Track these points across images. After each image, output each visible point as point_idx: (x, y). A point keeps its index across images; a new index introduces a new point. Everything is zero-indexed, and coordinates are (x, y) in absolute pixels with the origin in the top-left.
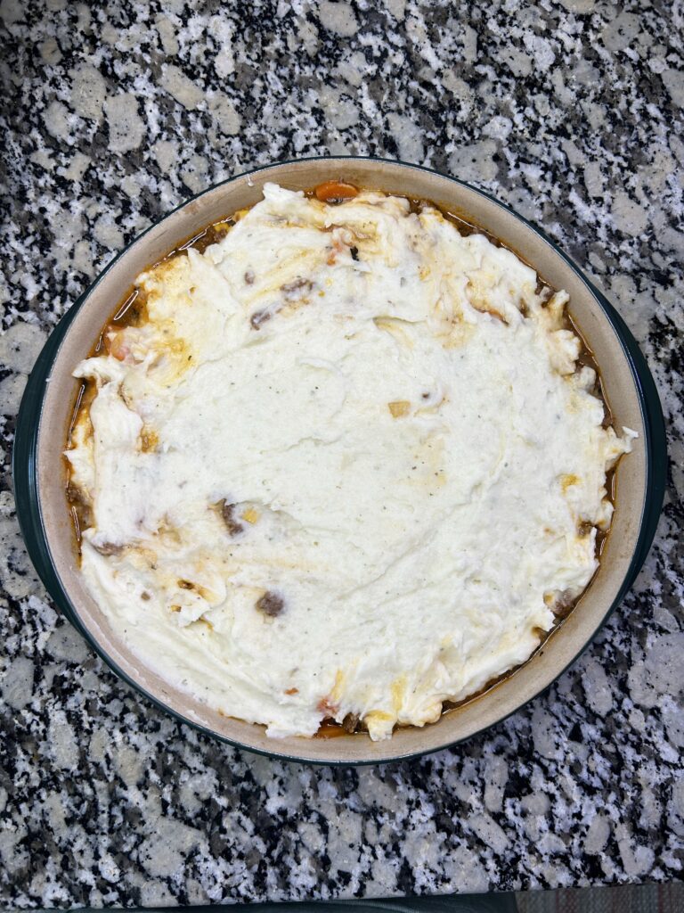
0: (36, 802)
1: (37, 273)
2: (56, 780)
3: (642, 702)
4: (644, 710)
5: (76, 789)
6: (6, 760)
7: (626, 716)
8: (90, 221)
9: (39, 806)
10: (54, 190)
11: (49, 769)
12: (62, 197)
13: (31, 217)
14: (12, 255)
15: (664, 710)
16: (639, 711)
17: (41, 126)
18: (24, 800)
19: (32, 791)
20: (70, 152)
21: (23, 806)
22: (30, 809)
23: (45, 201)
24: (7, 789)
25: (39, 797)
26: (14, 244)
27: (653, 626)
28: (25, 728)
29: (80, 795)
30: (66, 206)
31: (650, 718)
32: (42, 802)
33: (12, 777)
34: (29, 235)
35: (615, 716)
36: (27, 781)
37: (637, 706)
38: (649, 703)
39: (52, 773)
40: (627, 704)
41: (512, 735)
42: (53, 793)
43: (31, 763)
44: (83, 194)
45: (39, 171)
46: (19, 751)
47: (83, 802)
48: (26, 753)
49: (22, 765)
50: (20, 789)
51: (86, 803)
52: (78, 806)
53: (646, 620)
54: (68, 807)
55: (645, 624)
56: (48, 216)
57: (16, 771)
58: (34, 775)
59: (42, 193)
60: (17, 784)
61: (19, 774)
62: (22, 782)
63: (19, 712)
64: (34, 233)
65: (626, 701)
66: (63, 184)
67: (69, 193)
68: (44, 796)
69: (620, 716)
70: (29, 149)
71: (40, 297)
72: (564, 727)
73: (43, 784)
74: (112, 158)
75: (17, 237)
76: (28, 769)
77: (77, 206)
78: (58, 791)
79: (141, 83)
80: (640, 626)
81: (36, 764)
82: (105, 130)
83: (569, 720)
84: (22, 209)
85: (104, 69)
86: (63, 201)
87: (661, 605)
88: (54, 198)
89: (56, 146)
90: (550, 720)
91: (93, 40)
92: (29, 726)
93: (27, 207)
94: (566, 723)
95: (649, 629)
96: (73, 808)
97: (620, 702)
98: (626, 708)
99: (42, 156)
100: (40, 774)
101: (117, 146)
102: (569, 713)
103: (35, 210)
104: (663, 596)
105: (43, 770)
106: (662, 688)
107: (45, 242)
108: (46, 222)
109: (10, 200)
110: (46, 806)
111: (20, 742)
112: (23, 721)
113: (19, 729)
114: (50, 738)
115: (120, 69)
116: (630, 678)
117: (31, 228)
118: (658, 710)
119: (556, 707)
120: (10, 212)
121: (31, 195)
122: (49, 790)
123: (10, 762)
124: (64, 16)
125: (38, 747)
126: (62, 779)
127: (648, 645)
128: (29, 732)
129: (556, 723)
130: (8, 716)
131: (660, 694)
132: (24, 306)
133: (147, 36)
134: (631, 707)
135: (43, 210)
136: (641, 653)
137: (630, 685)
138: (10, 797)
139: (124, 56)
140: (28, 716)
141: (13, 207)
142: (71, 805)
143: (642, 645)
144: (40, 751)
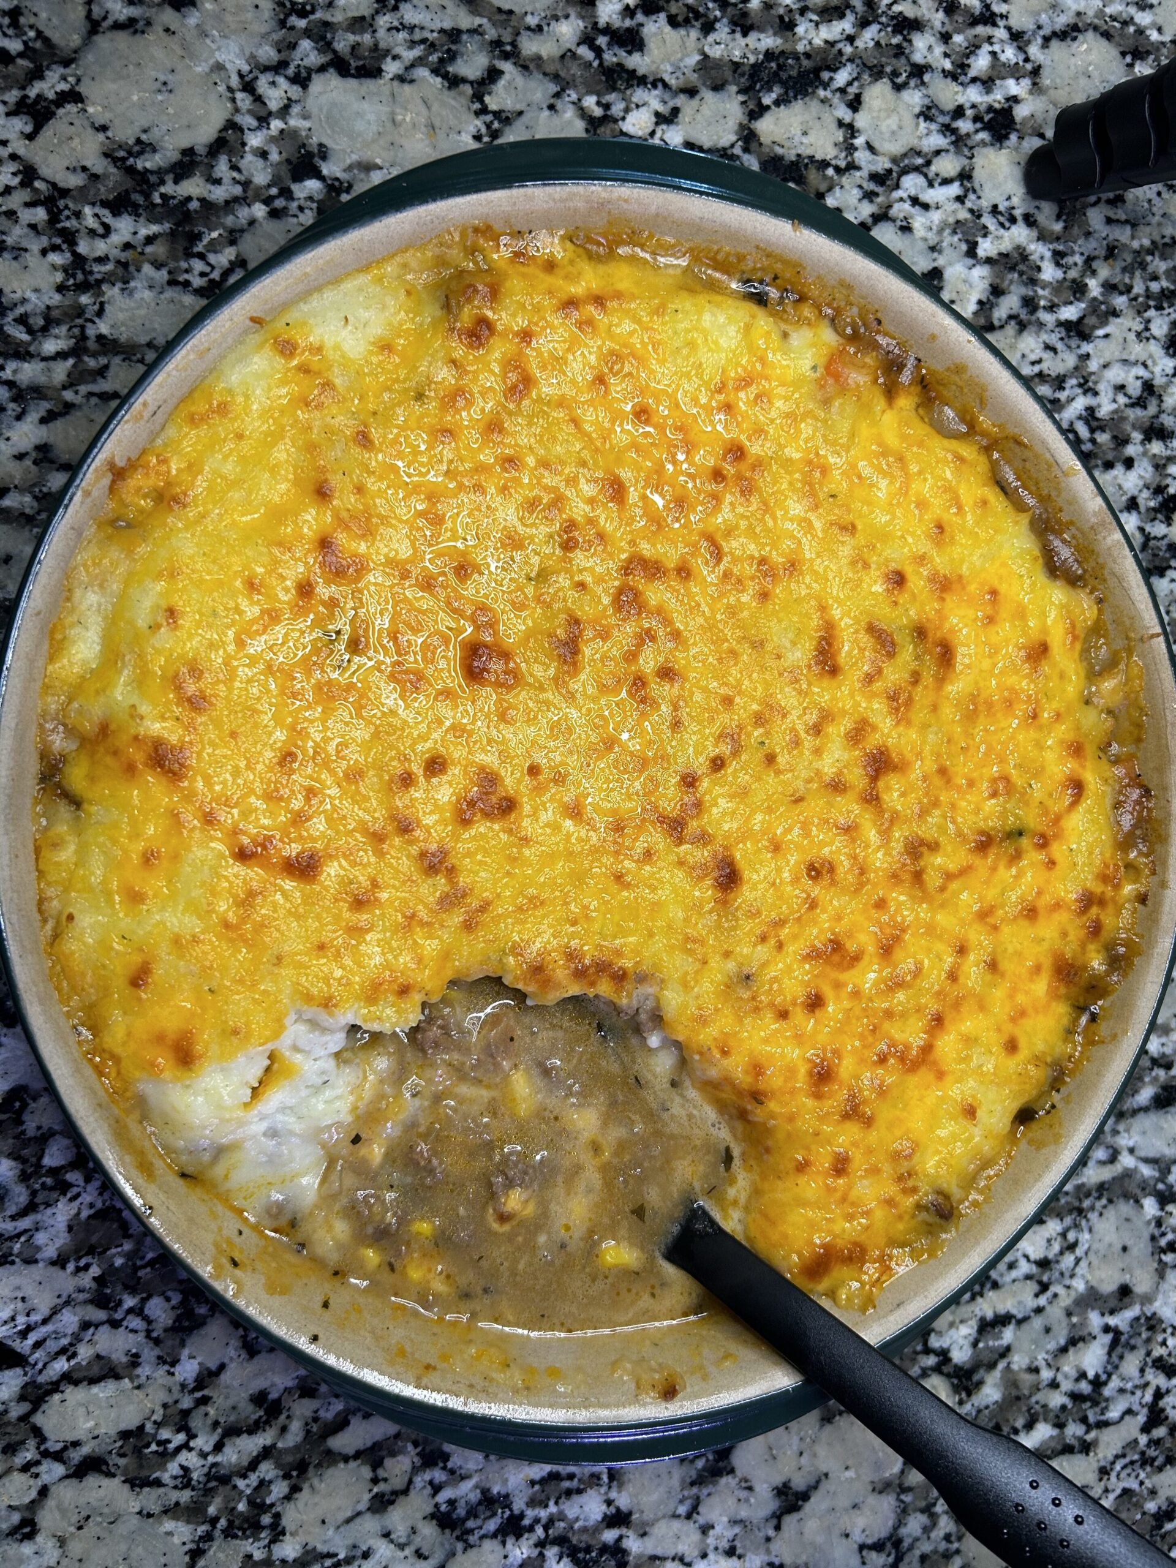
0: (44, 241)
2: (84, 287)
3: (51, 1503)
4: (33, 1506)
5: (58, 323)
6: (139, 199)
7: (26, 1468)
9: (35, 245)
10: (1159, 490)
11: (109, 279)
12: (1147, 501)
13: (1121, 441)
14: (1063, 396)
15: (27, 1549)
16: (33, 1494)
18: (54, 218)
19: (70, 238)
21: (40, 214)
22: (33, 227)
23: (1143, 471)
24: (82, 189)
25: (55, 248)
27: (208, 1537)
28: (200, 248)
29: (45, 330)
30: (1132, 505)
31: (16, 1518)
32: (44, 252)
33: (105, 204)
34: (1092, 431)
35: (31, 1443)
36: (92, 232)
37: (44, 1492)
38: (48, 1518)
39: (99, 282)
40: (52, 1471)
41: (25, 1223)
42: (59, 277)
43: (127, 246)
44: (1147, 538)
46: (155, 229)
47: (30, 331)
48: (149, 240)
49: (124, 228)
50: (78, 215)
51: (25, 337)
52: (22, 320)
53: (223, 1523)
54: (24, 301)
55: (214, 1521)
56: (1119, 470)
57: (116, 213)
58: (101, 247)
59: (1157, 467)
60: (88, 210)
61: (109, 219)
62: (90, 222)
63: (233, 242)
64: (1093, 441)
65: (59, 1470)
66: (1168, 507)
67: (1152, 515)
68: (55, 258)
69: (29, 1454)
72: (24, 1334)
73: (79, 261)
75: (1091, 410)
76: (116, 239)
78: (60, 288)
80: (212, 1510)
81: (124, 256)
83: (38, 1345)
84: (1134, 427)
86: (1141, 501)
87: (249, 1557)
88: (1147, 487)
90: (43, 1304)
92: (202, 256)
93: (1137, 436)
94: (32, 1338)
95: (202, 1529)
96: (20, 310)
97: (58, 1457)
98: (43, 1468)
100: (102, 260)
102: (52, 1346)
103: (1131, 450)
104: (268, 1562)
105: (109, 267)
106: (76, 1548)
108: (1109, 465)
109: (1152, 409)
110: (32, 259)
111: (172, 234)
112: (213, 247)
113: (199, 237)
114: (170, 293)
116: (106, 1482)
117: (1103, 438)
118: (30, 1536)
120: (1132, 405)
121: (1156, 447)
122: (65, 270)
123: (136, 206)
125: (158, 265)
126: (85, 299)
127: (169, 1525)
128: (189, 255)
129: (36, 1318)
130: (229, 220)
131: (62, 1542)
134: (45, 1478)
135: (1129, 463)
136: (155, 1509)
137: (92, 1480)
138: (64, 193)
140: (223, 258)
141: (1139, 412)
142: (28, 308)
143: (172, 1511)
144: (147, 269)
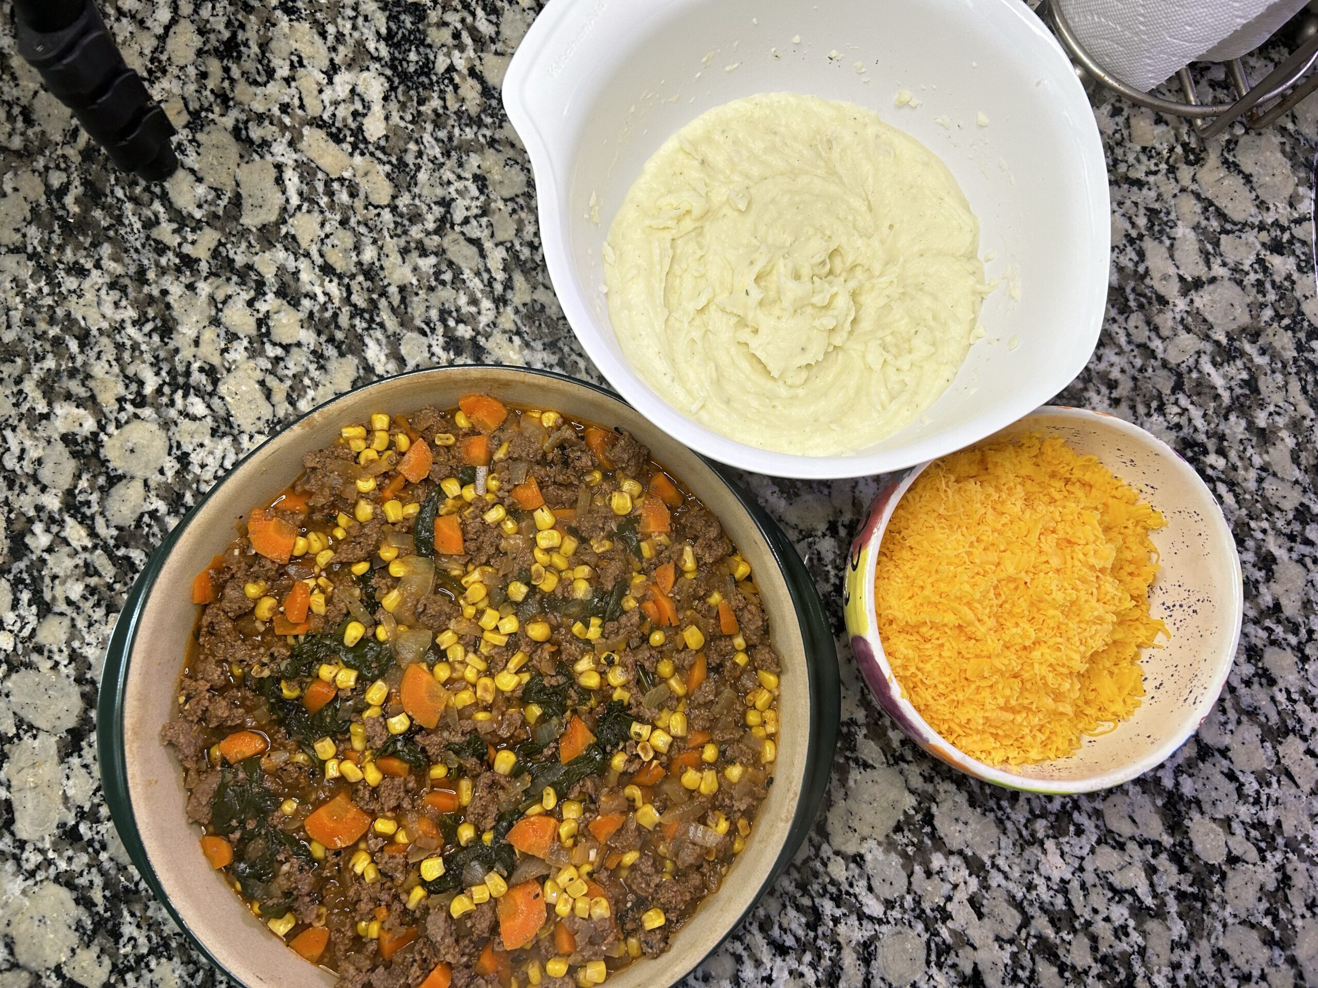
0: (144, 972)
1: (156, 364)
2: (167, 946)
3: (843, 849)
4: (845, 857)
5: (190, 956)
6: (110, 925)
7: (825, 865)
8: (218, 304)
9: (148, 976)
10: (178, 270)
11: (159, 933)
12: (186, 278)
13: (151, 300)
14: (128, 343)
15: (868, 857)
16: (839, 859)
17: (165, 198)
18: (130, 969)
19: (140, 958)
20: (197, 226)
21: (129, 977)
22: (137, 980)
23: (168, 282)
24: (111, 957)
25: (147, 965)
26: (131, 331)
27: (856, 761)
28: (132, 886)
29: (195, 963)
30: (191, 287)
31: (852, 866)
32: (151, 971)
33: (117, 943)
34: (148, 320)
35: (811, 864)
36: (134, 947)
37: (837, 853)
38: (851, 849)
39: (162, 938)
40: (826, 851)
42: (163, 960)
43: (139, 926)
44: (211, 274)
45: (161, 249)
46: (126, 913)
47: (198, 971)
48: (133, 915)
49: (128, 930)
50: (126, 956)
51: (201, 973)
52: (192, 976)
53: (848, 754)
54: (181, 977)
55: (847, 758)
56: (170, 299)
57: (121, 935)
58: (142, 940)
59: (164, 273)
60: (122, 951)
61: (125, 939)
62: (129, 948)
63: (125, 868)
64: (154, 319)
65: (825, 847)
66: (189, 262)
67: (195, 272)
68: (153, 964)
69: (818, 865)
70: (150, 224)
71: (159, 391)
73: (152, 951)
74: (244, 233)
75: (134, 323)
76: (136, 933)
77: (204, 288)
78: (170, 959)
79: (280, 148)
80: (841, 761)
81: (145, 927)
82: (237, 201)
84: (140, 292)
85: (237, 132)
86: (187, 281)
87: (865, 736)
88: (177, 278)
89: (181, 220)
91: (224, 99)
92: (137, 884)
93: (146, 289)
95: (852, 764)
96: (186, 978)
97: (818, 849)
98: (825, 856)
99: (165, 232)
100: (149, 939)
101: (251, 220)
103: (156, 292)
104: (867, 725)
105: (152, 934)
106: (866, 831)
107: (167, 329)
108: (168, 306)
109: (127, 281)
110: (156, 977)
111: (127, 902)
112: (130, 879)
113: (126, 888)
115: (256, 133)
116: (830, 821)
117: (151, 313)
118: (862, 857)
120: (126, 295)
121: (151, 275)
122: (158, 958)
123: (114, 925)
124: (192, 71)
125: (147, 907)
126: (174, 944)
127: (851, 783)
128: (137, 892)
130: (113, 872)
131: (864, 839)
132: (140, 401)
133: (287, 95)
134: (830, 853)
135: (165, 293)
136: (842, 791)
137: (830, 829)
138: (114, 966)
139: (260, 118)
141: (130, 290)
142: (184, 974)
143: (843, 782)
144: (150, 913)
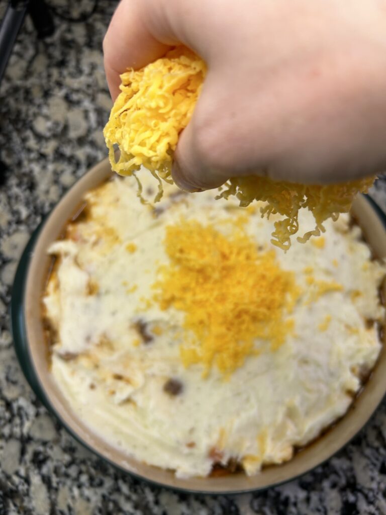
1: (27, 204)
8: (57, 174)
10: (38, 160)
12: (42, 163)
13: (25, 175)
17: (32, 129)
20: (47, 139)
23: (33, 166)
26: (15, 189)
28: (15, 488)
34: (24, 184)
43: (18, 512)
45: (29, 150)
46: (11, 504)
48: (15, 505)
59: (32, 162)
63: (11, 477)
64: (27, 183)
67: (46, 160)
70: (24, 140)
71: (29, 217)
75: (17, 185)
79: (87, 104)
81: (22, 513)
82: (66, 128)
84: (20, 171)
85: (67, 98)
86: (43, 165)
88: (38, 164)
89: (39, 137)
91: (60, 84)
92: (17, 487)
99: (32, 143)
101: (73, 134)
103: (27, 171)
107: (32, 186)
109: (13, 167)
111: (12, 498)
112: (13, 483)
113: (11, 489)
114: (31, 495)
115: (75, 97)
117: (25, 180)
119: (368, 451)
120: (13, 173)
121: (25, 163)
124: (44, 74)
125: (22, 501)
128: (17, 491)
130: (4, 480)
132: (19, 222)
133: (90, 80)
135: (31, 171)
139: (77, 91)
140: (16, 479)
141: (15, 170)
144: (25, 504)
